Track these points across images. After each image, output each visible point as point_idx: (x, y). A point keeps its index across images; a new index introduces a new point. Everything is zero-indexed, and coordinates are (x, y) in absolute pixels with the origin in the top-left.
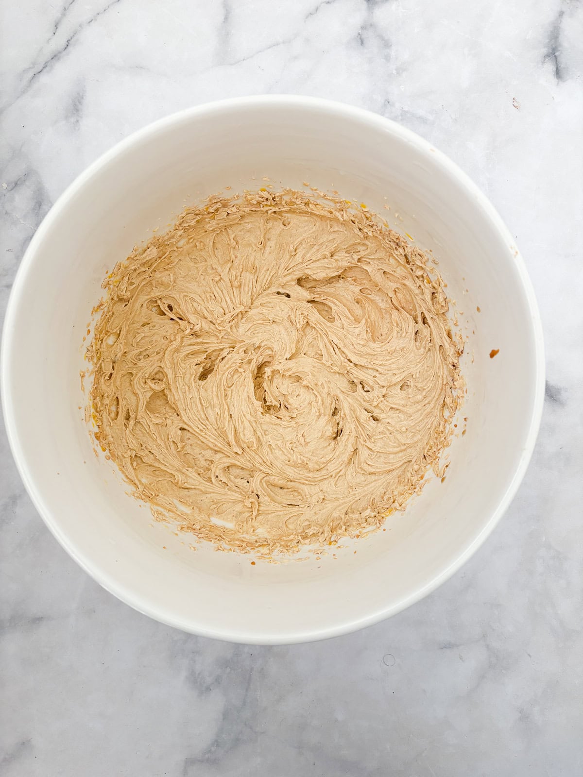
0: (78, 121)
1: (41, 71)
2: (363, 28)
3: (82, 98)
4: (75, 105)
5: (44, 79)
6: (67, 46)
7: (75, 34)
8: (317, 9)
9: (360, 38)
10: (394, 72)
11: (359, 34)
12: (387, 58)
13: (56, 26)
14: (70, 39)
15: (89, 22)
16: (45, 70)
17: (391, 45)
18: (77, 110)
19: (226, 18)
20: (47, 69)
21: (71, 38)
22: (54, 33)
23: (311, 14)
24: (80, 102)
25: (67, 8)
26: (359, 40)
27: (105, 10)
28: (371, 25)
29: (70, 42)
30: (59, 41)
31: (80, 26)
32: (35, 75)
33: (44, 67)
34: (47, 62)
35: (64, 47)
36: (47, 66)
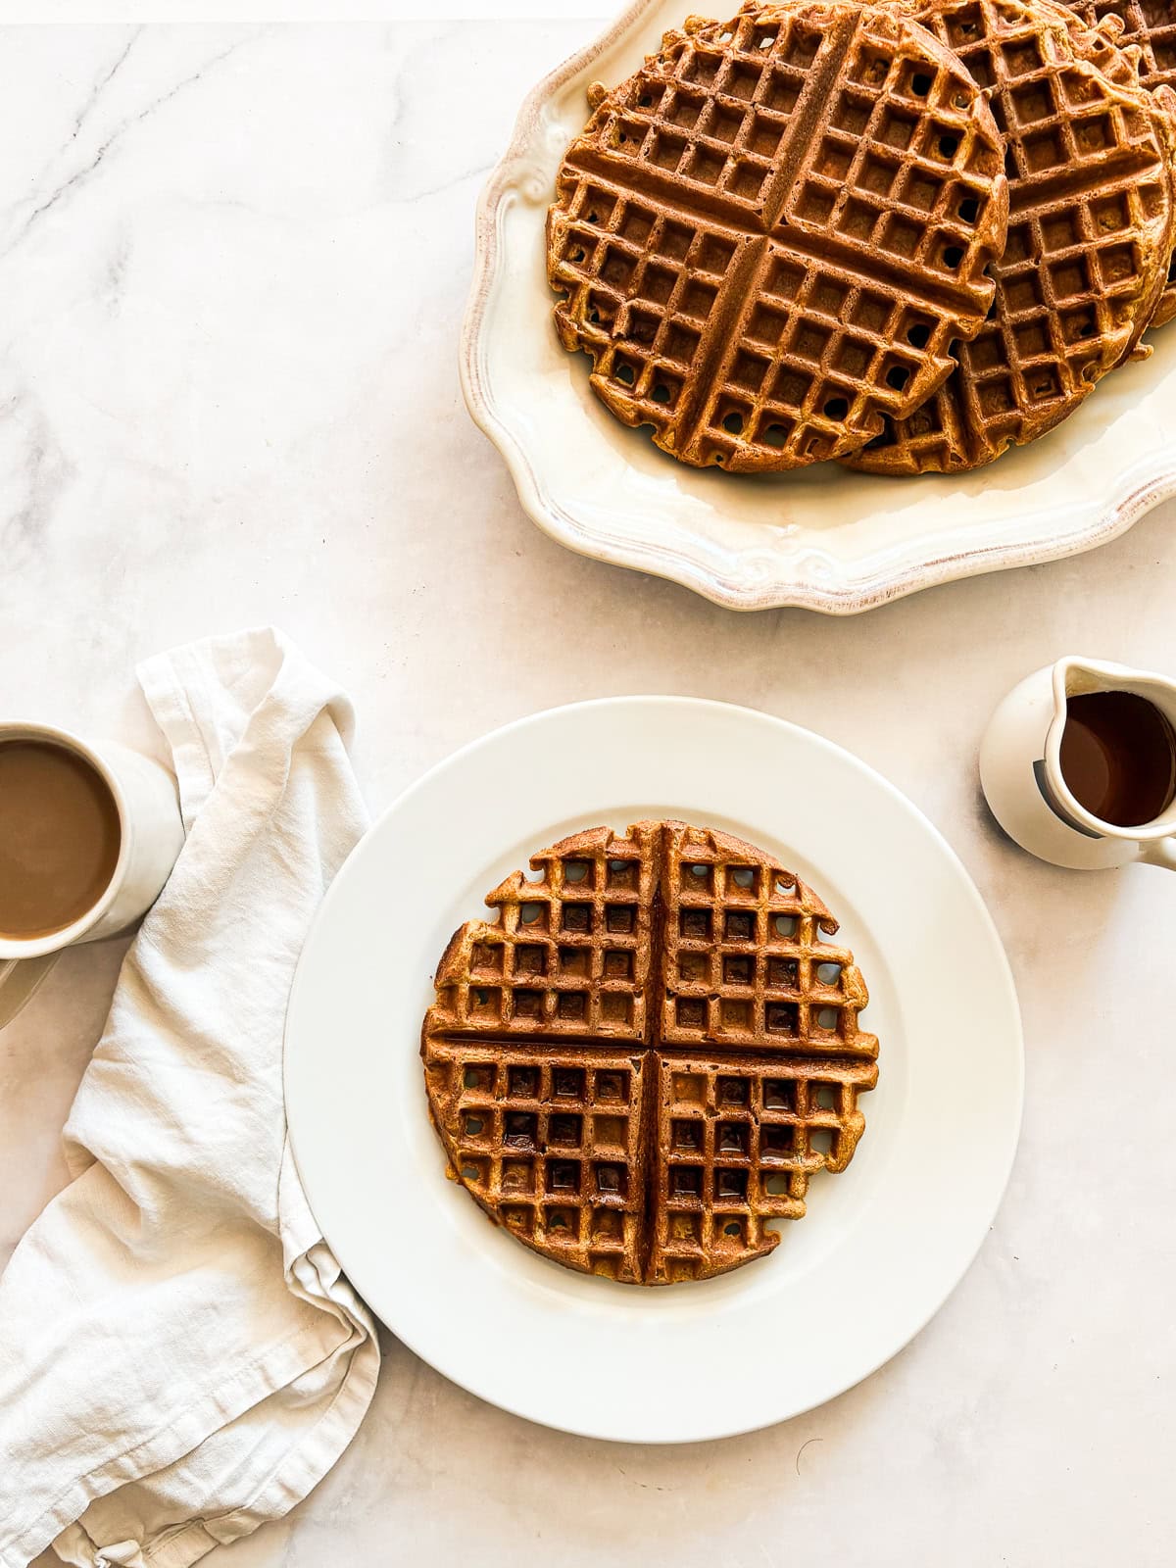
0: (116, 301)
1: (48, 206)
3: (126, 258)
4: (111, 271)
5: (54, 221)
6: (99, 159)
7: (114, 137)
13: (78, 121)
14: (104, 146)
15: (141, 116)
16: (55, 204)
18: (116, 281)
19: (399, 116)
20: (61, 200)
21: (107, 145)
22: (75, 135)
24: (120, 265)
25: (99, 88)
27: (171, 94)
29: (104, 152)
30: (84, 150)
31: (124, 122)
32: (36, 212)
33: (55, 199)
34: (61, 189)
35: (93, 162)
36: (59, 196)
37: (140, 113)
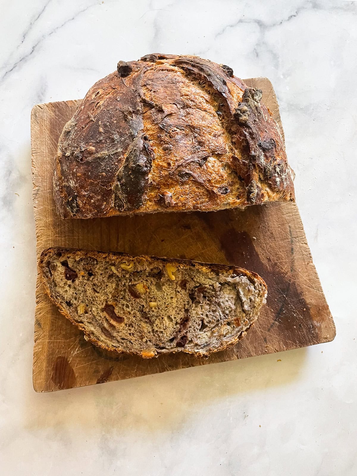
1: (11, 70)
2: (257, 45)
3: (45, 91)
4: (39, 96)
5: (14, 76)
6: (33, 51)
7: (39, 42)
8: (224, 30)
9: (256, 52)
10: (282, 77)
11: (255, 49)
12: (277, 66)
14: (35, 46)
15: (50, 34)
16: (13, 70)
17: (278, 58)
19: (156, 35)
20: (17, 68)
21: (36, 45)
22: (22, 42)
23: (219, 34)
24: (42, 94)
25: (32, 23)
26: (255, 53)
27: (62, 25)
28: (263, 43)
29: (35, 48)
30: (27, 48)
31: (43, 36)
32: (7, 73)
33: (14, 67)
34: (16, 63)
35: (30, 52)
36: (16, 66)
37: (50, 33)
